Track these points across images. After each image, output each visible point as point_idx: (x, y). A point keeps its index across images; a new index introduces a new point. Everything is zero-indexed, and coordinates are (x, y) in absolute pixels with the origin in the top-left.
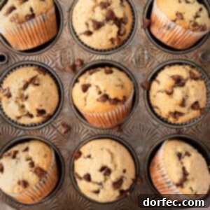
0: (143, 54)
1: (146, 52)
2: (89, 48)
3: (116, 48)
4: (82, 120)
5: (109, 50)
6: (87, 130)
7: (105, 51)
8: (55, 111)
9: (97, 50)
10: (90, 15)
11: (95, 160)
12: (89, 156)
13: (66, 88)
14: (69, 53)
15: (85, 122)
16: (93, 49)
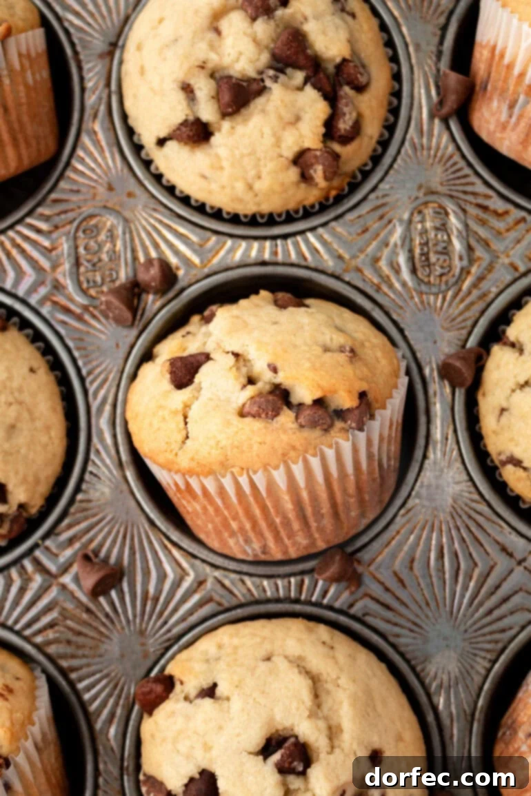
0: (443, 227)
1: (454, 221)
2: (201, 208)
3: (323, 207)
4: (175, 535)
5: (290, 218)
6: (200, 583)
7: (271, 220)
8: (52, 500)
9: (235, 219)
10: (202, 51)
11: (236, 704)
12: (210, 692)
13: (100, 393)
14: (112, 237)
15: (186, 543)
16: (217, 214)
